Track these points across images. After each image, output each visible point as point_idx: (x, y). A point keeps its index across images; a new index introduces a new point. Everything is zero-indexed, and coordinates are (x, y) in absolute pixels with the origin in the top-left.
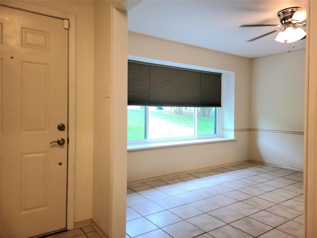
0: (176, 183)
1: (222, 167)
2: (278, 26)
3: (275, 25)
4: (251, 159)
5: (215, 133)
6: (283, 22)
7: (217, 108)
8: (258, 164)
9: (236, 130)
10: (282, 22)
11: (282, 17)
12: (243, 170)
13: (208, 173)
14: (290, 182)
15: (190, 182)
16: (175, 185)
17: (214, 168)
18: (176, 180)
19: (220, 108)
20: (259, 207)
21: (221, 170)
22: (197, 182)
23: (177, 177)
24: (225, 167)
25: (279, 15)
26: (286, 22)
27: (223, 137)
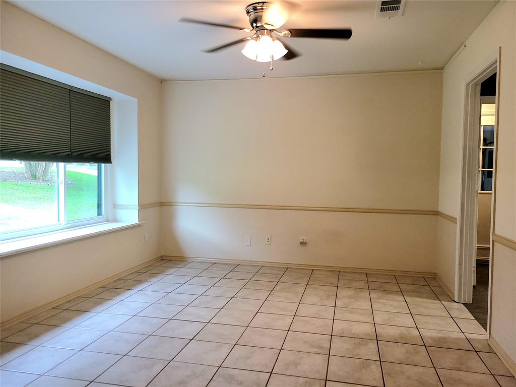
0: (37, 336)
1: (119, 279)
2: (245, 30)
3: (241, 29)
4: (162, 254)
5: (99, 214)
6: (254, 25)
7: (103, 165)
8: (177, 261)
9: (142, 207)
10: (252, 25)
11: (253, 15)
12: (160, 277)
13: (96, 297)
14: (240, 283)
15: (68, 325)
16: (35, 343)
17: (105, 284)
18: (33, 329)
19: (108, 165)
20: (227, 341)
21: (122, 285)
22: (87, 323)
23: (31, 322)
24: (124, 277)
25: (248, 12)
26: (258, 25)
27: (115, 221)
